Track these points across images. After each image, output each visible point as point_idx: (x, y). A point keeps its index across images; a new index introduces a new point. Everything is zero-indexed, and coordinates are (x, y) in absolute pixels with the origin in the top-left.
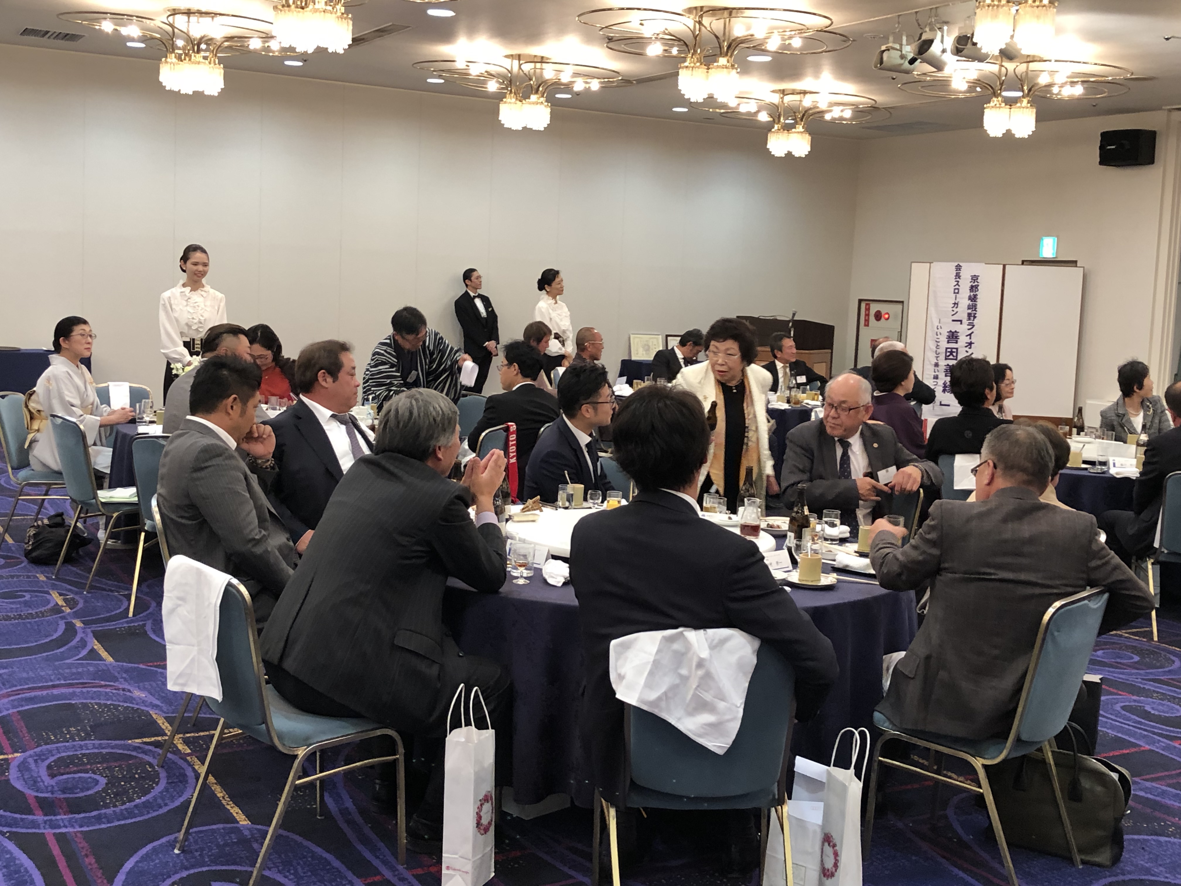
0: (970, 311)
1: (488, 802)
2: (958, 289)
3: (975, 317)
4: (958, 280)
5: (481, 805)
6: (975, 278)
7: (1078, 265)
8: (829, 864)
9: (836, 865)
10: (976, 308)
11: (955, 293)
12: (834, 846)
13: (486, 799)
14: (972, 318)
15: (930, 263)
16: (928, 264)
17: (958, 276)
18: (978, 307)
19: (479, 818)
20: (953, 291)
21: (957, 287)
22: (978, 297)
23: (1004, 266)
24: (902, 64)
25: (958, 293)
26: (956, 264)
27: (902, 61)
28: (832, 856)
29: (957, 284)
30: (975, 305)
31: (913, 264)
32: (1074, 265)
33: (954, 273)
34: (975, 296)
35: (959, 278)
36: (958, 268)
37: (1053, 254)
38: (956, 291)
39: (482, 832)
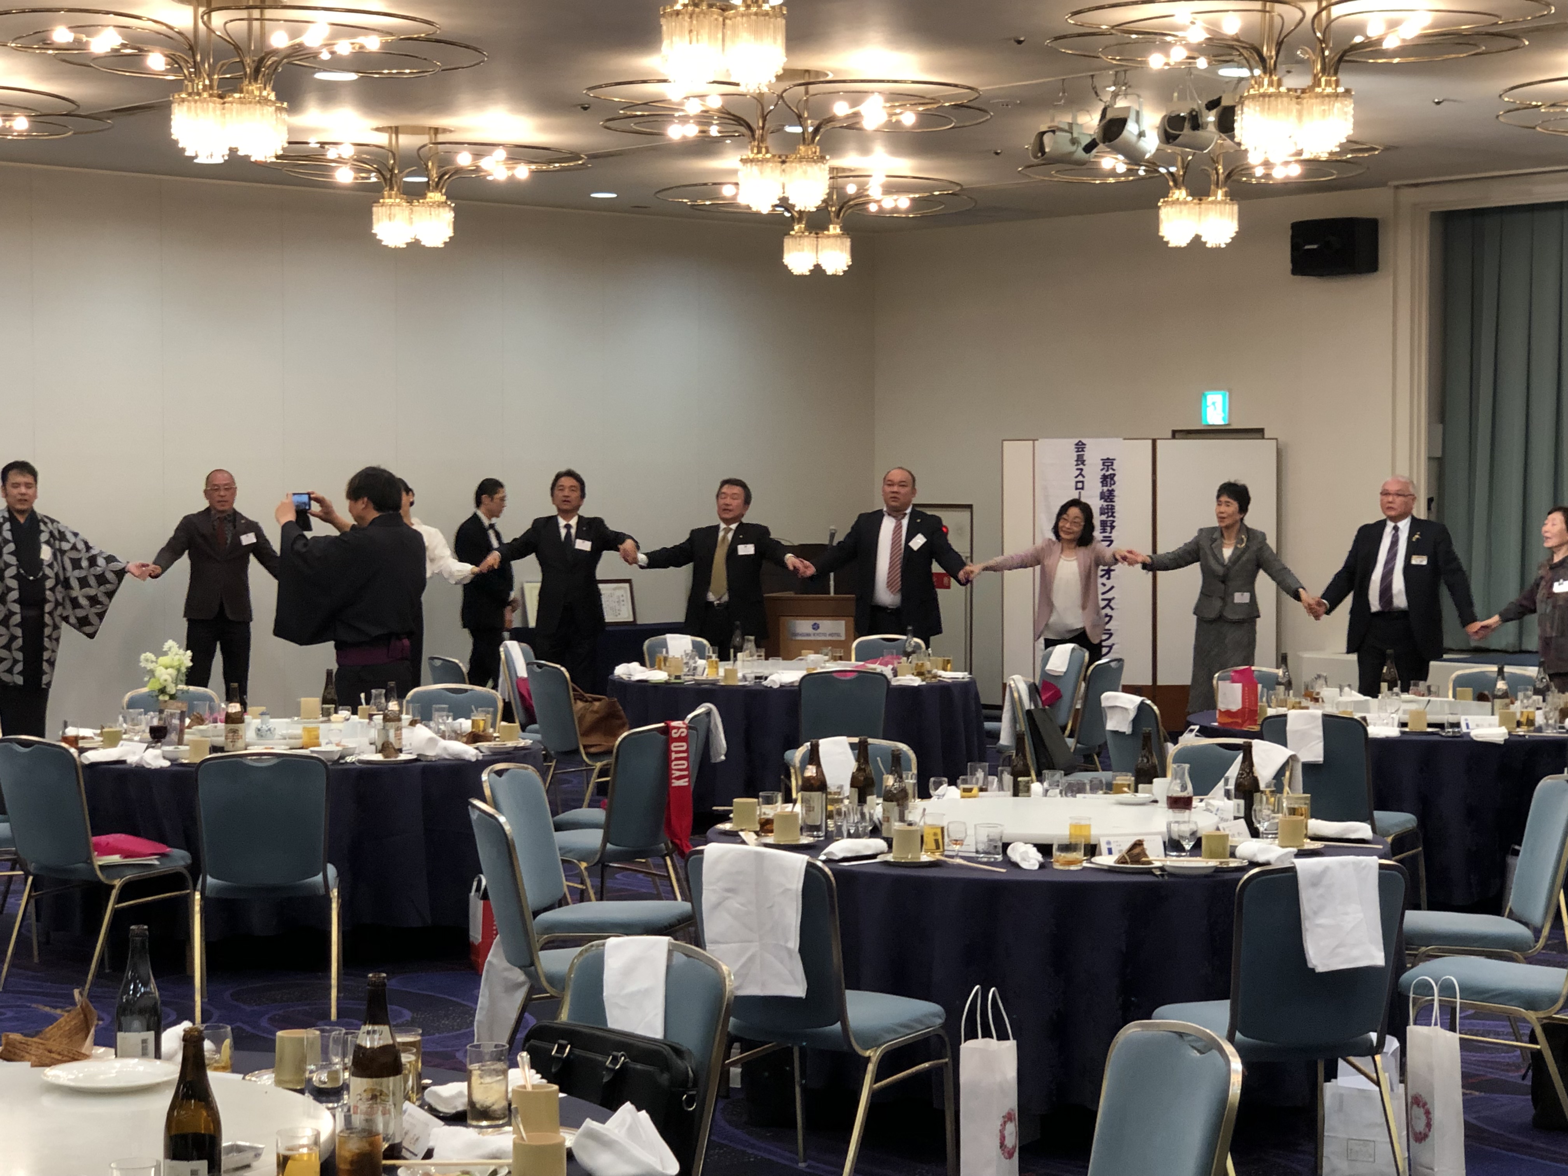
0: (1104, 517)
1: (1011, 1121)
2: (1082, 482)
3: (1113, 527)
4: (1081, 466)
5: (1005, 1123)
6: (1108, 463)
7: (1266, 436)
8: (1420, 1126)
9: (1429, 1125)
10: (1113, 513)
11: (1077, 489)
12: (1425, 1104)
13: (1008, 1118)
14: (1109, 529)
15: (1034, 440)
16: (1031, 442)
17: (1080, 460)
18: (1117, 509)
19: (1003, 1138)
20: (1074, 484)
21: (1080, 478)
22: (1116, 493)
23: (1154, 442)
24: (1072, 153)
25: (1082, 488)
26: (1077, 441)
27: (1073, 148)
28: (1424, 1118)
29: (1080, 474)
30: (1113, 507)
31: (1005, 443)
32: (1259, 436)
33: (1074, 455)
34: (1111, 492)
35: (1083, 462)
36: (1080, 447)
37: (1224, 419)
38: (1080, 485)
39: (1006, 1155)
